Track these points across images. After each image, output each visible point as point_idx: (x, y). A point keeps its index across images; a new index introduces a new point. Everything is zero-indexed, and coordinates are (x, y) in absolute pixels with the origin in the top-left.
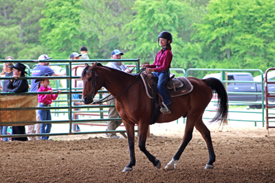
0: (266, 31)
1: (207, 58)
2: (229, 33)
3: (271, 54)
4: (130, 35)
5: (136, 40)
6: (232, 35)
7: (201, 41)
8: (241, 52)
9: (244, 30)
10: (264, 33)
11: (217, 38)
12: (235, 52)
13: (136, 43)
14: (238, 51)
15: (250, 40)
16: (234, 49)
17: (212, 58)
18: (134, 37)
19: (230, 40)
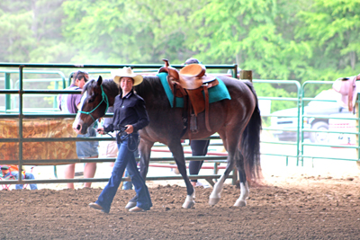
1: (319, 66)
2: (354, 26)
4: (202, 29)
5: (210, 36)
7: (310, 39)
11: (336, 34)
13: (211, 41)
17: (327, 66)
18: (208, 32)
19: (357, 37)
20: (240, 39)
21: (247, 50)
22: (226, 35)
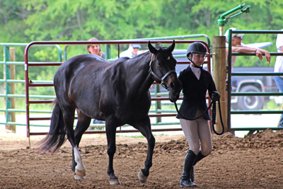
1: (170, 25)
3: (280, 18)
12: (216, 15)
16: (217, 9)
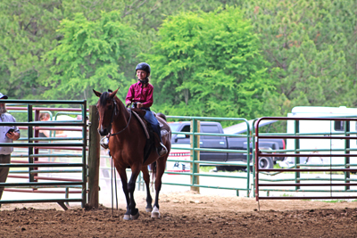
0: (237, 66)
2: (187, 66)
3: (244, 98)
4: (54, 67)
5: (61, 73)
6: (192, 70)
8: (203, 94)
9: (207, 64)
10: (234, 69)
11: (172, 73)
12: (195, 94)
13: (61, 78)
14: (199, 92)
15: (216, 78)
16: (195, 89)
17: (164, 102)
18: (59, 71)
19: (190, 77)
20: (88, 77)
21: (94, 86)
22: (75, 73)
